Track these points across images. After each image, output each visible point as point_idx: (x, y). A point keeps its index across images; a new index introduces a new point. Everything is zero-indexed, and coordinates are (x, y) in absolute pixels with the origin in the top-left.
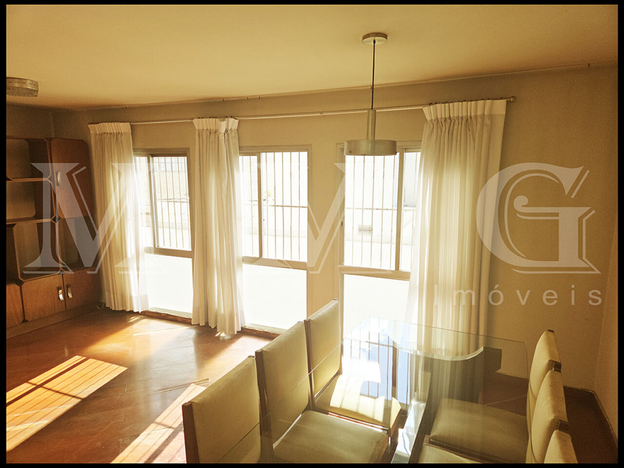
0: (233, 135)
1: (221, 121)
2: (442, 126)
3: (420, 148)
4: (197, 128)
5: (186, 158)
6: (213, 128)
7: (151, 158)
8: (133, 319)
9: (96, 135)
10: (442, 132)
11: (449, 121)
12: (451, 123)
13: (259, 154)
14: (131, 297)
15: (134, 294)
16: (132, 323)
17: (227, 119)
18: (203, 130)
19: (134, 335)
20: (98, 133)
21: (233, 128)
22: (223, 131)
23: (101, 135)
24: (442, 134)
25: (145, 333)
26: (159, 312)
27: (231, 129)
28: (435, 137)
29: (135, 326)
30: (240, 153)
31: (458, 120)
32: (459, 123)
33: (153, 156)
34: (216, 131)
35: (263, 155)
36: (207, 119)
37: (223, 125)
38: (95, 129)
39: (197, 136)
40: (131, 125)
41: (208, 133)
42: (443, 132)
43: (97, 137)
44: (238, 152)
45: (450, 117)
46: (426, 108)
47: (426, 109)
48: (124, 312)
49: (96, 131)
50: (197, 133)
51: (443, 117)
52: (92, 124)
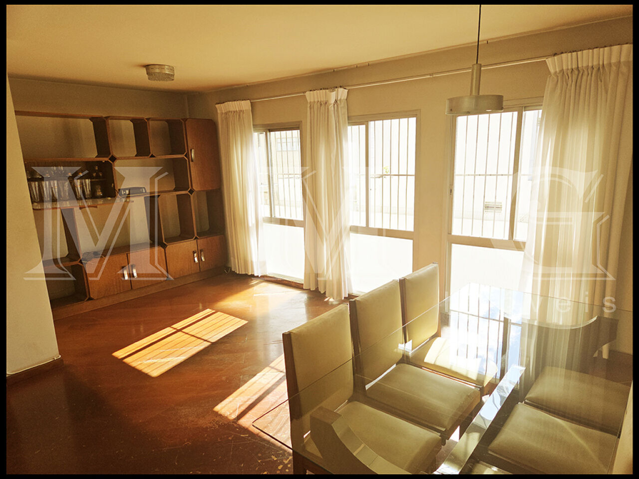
0: (342, 105)
1: (331, 92)
2: (569, 78)
3: (542, 105)
4: (309, 101)
5: (299, 131)
6: (323, 99)
7: (268, 133)
8: (254, 282)
9: (222, 113)
10: (567, 85)
11: (576, 72)
12: (578, 75)
13: (367, 123)
14: (252, 262)
15: (254, 259)
16: (253, 286)
17: (336, 89)
18: (314, 102)
19: (255, 295)
20: (224, 112)
21: (342, 98)
22: (333, 101)
23: (226, 113)
24: (568, 87)
25: (263, 295)
26: (275, 276)
27: (340, 100)
28: (559, 91)
29: (255, 288)
30: (348, 123)
31: (588, 70)
32: (588, 74)
33: (270, 131)
34: (326, 103)
35: (371, 124)
36: (318, 91)
37: (333, 96)
38: (221, 108)
39: (308, 109)
40: (251, 102)
41: (319, 105)
42: (569, 85)
43: (223, 116)
44: (347, 122)
45: (578, 67)
46: (550, 59)
47: (549, 61)
48: (246, 275)
49: (222, 111)
50: (309, 105)
51: (570, 67)
52: (219, 103)
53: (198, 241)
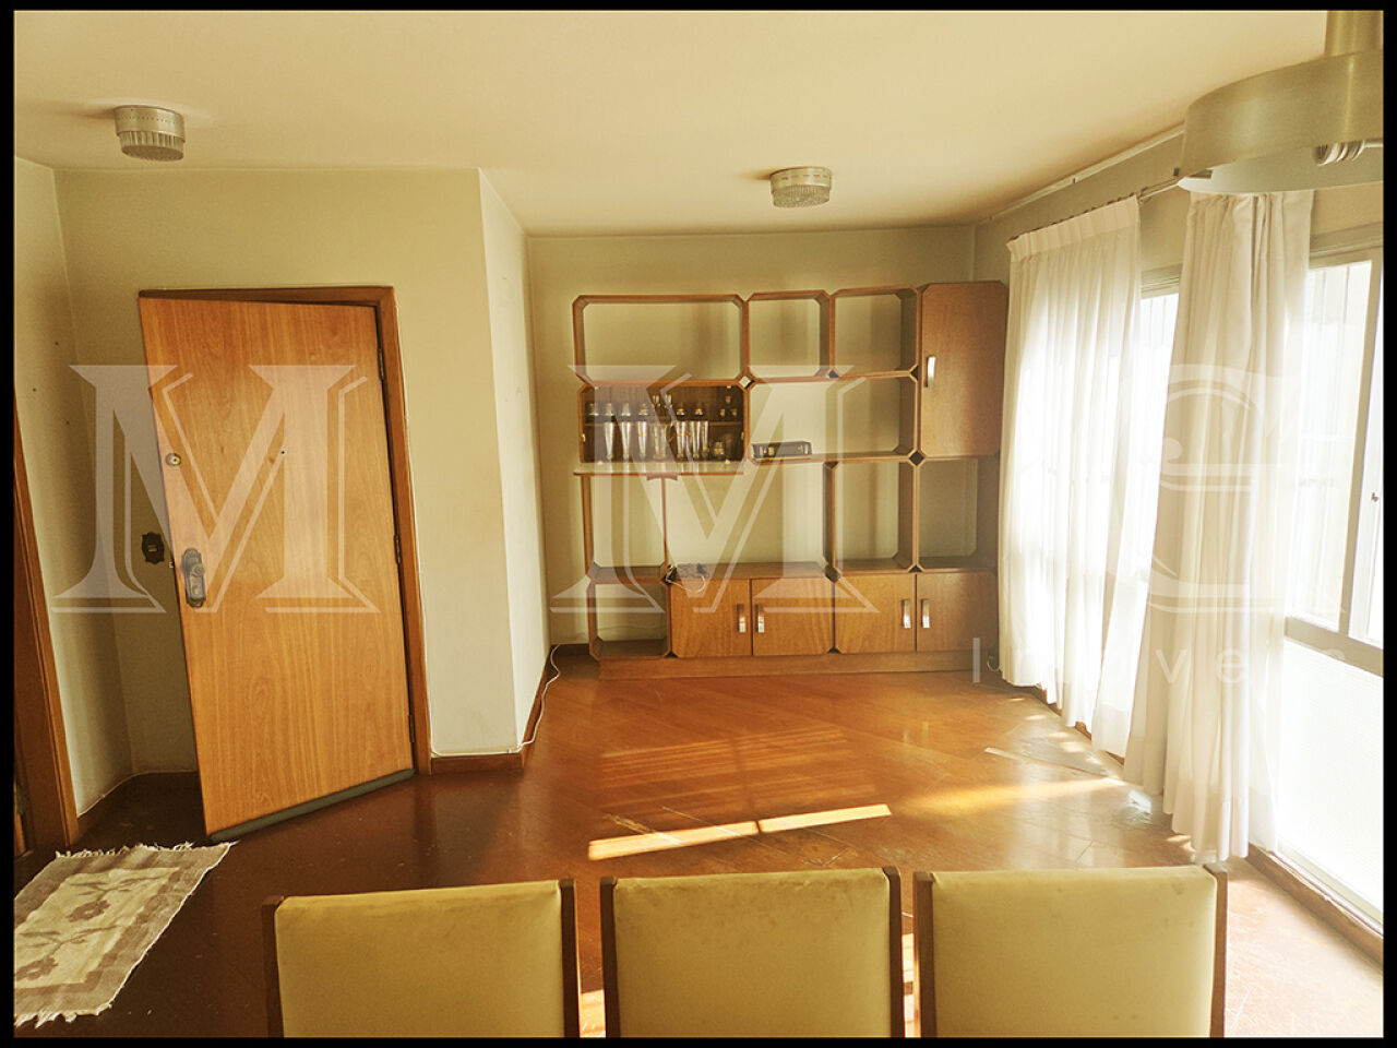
4: (1193, 200)
9: (1017, 263)
38: (1016, 251)
50: (1191, 213)
53: (919, 575)
